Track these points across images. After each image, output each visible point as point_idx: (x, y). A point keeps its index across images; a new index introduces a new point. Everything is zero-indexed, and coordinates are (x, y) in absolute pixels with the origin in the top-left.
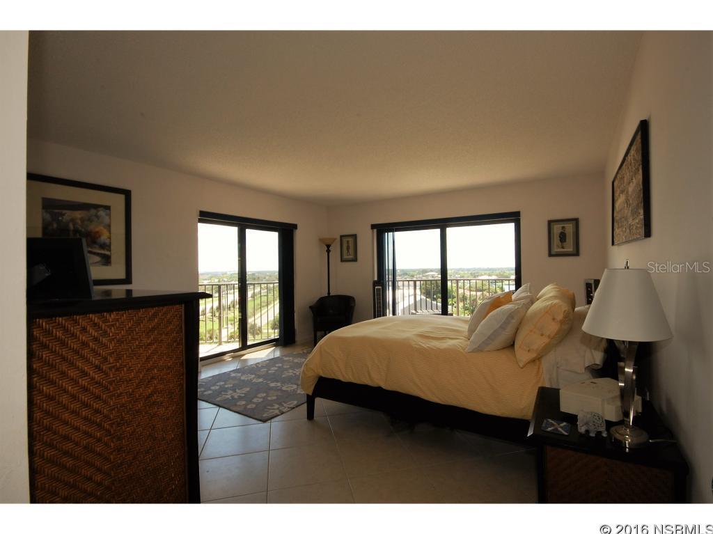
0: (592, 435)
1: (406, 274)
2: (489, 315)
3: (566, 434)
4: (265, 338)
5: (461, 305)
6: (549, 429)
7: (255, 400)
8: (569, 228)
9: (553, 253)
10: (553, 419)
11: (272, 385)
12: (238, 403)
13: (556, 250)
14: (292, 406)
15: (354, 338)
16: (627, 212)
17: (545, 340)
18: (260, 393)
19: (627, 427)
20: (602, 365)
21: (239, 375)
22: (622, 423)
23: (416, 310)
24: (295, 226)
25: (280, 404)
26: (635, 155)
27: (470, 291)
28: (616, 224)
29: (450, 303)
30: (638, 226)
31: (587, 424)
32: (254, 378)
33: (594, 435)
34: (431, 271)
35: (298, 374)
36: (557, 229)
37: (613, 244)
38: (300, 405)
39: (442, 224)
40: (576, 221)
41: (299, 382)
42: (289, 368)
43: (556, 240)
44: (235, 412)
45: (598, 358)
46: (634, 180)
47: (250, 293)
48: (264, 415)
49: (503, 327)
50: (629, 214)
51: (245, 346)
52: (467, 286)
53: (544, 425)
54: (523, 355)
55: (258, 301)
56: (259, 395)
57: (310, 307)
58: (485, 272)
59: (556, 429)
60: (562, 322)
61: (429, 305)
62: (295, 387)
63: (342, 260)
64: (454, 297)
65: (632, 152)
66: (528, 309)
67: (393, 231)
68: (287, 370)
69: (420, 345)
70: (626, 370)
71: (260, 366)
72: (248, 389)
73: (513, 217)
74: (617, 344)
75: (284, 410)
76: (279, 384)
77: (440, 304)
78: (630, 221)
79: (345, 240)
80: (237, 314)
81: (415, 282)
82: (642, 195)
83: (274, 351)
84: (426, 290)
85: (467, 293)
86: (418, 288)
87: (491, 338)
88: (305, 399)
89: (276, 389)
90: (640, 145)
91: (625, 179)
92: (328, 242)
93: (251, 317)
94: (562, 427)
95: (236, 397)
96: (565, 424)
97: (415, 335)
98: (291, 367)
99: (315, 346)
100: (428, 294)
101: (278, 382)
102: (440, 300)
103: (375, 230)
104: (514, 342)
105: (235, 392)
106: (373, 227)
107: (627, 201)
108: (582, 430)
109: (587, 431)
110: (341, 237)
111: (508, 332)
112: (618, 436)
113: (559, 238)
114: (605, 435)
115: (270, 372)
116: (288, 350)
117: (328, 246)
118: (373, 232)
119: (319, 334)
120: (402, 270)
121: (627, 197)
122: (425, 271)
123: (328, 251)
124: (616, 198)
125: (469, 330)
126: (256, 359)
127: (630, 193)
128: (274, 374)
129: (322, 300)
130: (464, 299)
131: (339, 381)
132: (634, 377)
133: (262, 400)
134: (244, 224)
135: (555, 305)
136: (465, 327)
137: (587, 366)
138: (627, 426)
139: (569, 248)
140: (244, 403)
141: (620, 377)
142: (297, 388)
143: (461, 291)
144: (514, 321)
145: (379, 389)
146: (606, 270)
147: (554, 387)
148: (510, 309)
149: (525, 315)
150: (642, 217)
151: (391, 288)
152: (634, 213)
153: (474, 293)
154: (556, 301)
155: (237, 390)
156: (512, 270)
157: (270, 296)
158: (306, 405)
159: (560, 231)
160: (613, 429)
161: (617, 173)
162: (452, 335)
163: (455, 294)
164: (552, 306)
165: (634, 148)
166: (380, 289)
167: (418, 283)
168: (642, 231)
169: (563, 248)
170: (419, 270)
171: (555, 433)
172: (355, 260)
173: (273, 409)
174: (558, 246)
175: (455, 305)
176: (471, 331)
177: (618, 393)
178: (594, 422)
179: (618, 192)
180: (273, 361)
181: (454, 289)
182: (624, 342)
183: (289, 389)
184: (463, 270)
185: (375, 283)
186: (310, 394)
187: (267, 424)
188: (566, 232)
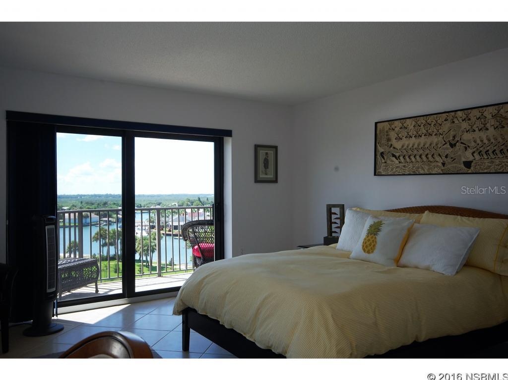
8: (271, 154)
9: (258, 179)
13: (261, 176)
37: (375, 174)
40: (276, 148)
113: (263, 165)
139: (271, 175)
159: (264, 156)
166: (54, 229)
169: (266, 174)
188: (269, 158)
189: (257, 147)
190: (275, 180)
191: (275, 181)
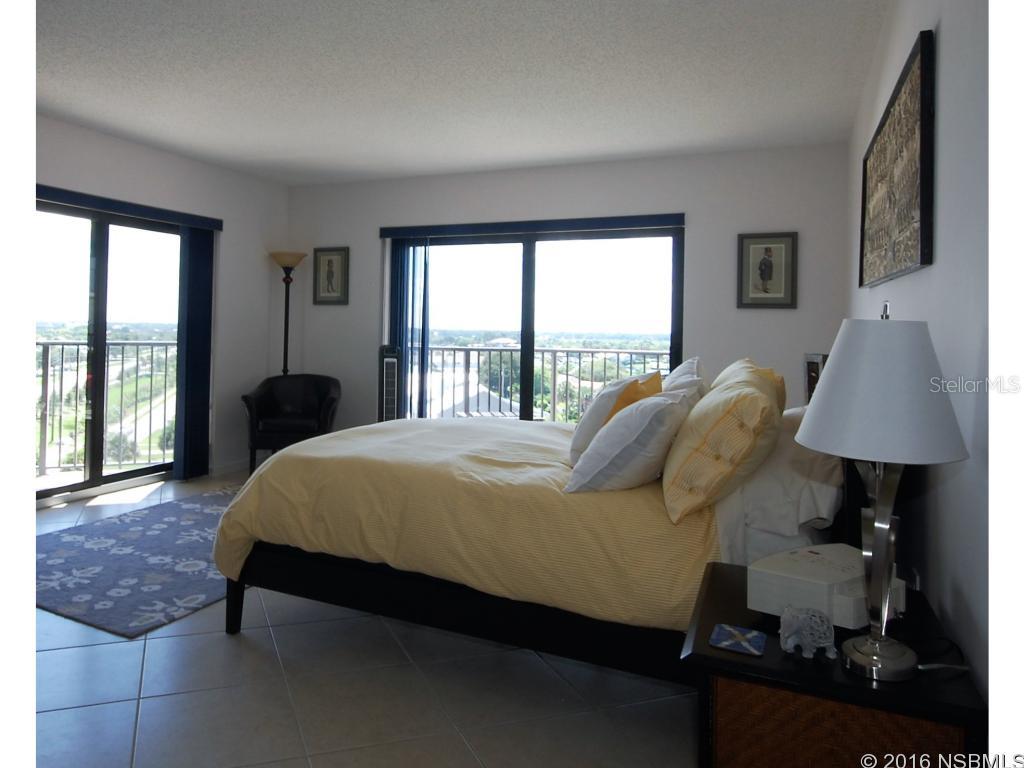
0: (808, 654)
1: (451, 340)
2: (613, 419)
3: (756, 652)
4: (142, 463)
5: (561, 407)
6: (725, 644)
7: (113, 593)
8: (780, 250)
9: (745, 301)
10: (730, 624)
11: (153, 560)
12: (75, 599)
13: (752, 295)
14: (193, 605)
15: (332, 460)
16: (890, 218)
17: (724, 468)
18: (125, 577)
19: (875, 640)
20: (832, 520)
21: (81, 538)
22: (866, 631)
23: (467, 410)
24: (218, 225)
25: (169, 601)
26: (909, 102)
27: (581, 378)
28: (867, 244)
29: (539, 402)
30: (910, 243)
31: (797, 632)
32: (112, 546)
33: (811, 656)
34: (504, 335)
35: (210, 538)
36: (755, 252)
37: (861, 283)
38: (211, 604)
39: (527, 233)
40: (792, 238)
41: (212, 556)
42: (192, 526)
43: (753, 275)
44: (67, 617)
45: (824, 501)
46: (905, 154)
47: (113, 371)
48: (131, 625)
49: (641, 442)
50: (894, 221)
51: (96, 478)
52: (574, 369)
53: (713, 636)
54: (679, 501)
55: (129, 389)
56: (122, 583)
57: (245, 398)
58: (612, 341)
59: (738, 644)
60: (757, 432)
61: (495, 404)
62: (203, 565)
63: (317, 301)
64: (546, 392)
65: (903, 97)
66: (691, 407)
67: (425, 243)
68: (187, 529)
69: (471, 477)
70: (877, 524)
71: (127, 520)
72: (98, 569)
73: (671, 224)
74: (860, 471)
75: (176, 615)
76: (168, 559)
77: (517, 405)
78: (895, 235)
79: (324, 259)
80: (83, 412)
81: (467, 352)
82: (918, 181)
83: (161, 490)
84: (490, 375)
85: (574, 382)
86: (473, 370)
87: (616, 464)
88: (223, 590)
89: (161, 569)
90: (919, 81)
91: (888, 152)
92: (288, 262)
93: (113, 422)
94: (749, 641)
95: (71, 585)
96: (755, 633)
97: (461, 456)
98: (197, 525)
99: (251, 474)
100: (493, 382)
101: (166, 554)
102: (518, 396)
103: (388, 241)
104: (662, 474)
105: (70, 574)
106: (385, 233)
107: (890, 195)
108: (788, 644)
109: (798, 648)
110: (317, 251)
111: (652, 450)
112: (858, 658)
113: (759, 272)
114: (832, 655)
115: (149, 533)
116: (192, 489)
117: (288, 270)
118: (384, 244)
119: (259, 453)
120: (443, 333)
121: (891, 187)
122: (489, 336)
123: (288, 281)
124: (869, 192)
125: (572, 450)
126: (119, 506)
127: (896, 179)
128: (157, 537)
129: (271, 383)
130: (567, 395)
131: (298, 551)
132: (893, 538)
133: (128, 591)
134: (105, 213)
135: (745, 397)
136: (566, 445)
137: (802, 520)
138: (877, 638)
139: (778, 293)
140: (88, 597)
141: (866, 539)
142: (207, 569)
143: (561, 379)
144: (663, 429)
145: (382, 569)
146: (845, 321)
147: (737, 562)
148: (657, 405)
149: (685, 419)
150: (917, 225)
151: (416, 368)
152: (904, 218)
153: (586, 384)
154: (747, 390)
155: (74, 572)
156: (666, 339)
157: (159, 377)
158: (224, 602)
159: (762, 256)
160: (848, 644)
161: (874, 140)
162: (538, 458)
163: (548, 385)
164: (740, 399)
165: (906, 88)
166: (394, 363)
167: (474, 355)
168: (917, 254)
169: (766, 291)
170: (477, 333)
171: (736, 652)
172: (344, 300)
173: (154, 611)
174: (756, 287)
175: (550, 407)
176: (577, 451)
177: (859, 572)
178: (812, 628)
179: (875, 178)
180: (157, 511)
181: (549, 374)
182: (874, 464)
183: (189, 570)
184: (568, 337)
185: (384, 352)
186: (235, 578)
187: (138, 644)
188: (772, 259)
189: (743, 239)
190: (789, 301)
191: (791, 302)
